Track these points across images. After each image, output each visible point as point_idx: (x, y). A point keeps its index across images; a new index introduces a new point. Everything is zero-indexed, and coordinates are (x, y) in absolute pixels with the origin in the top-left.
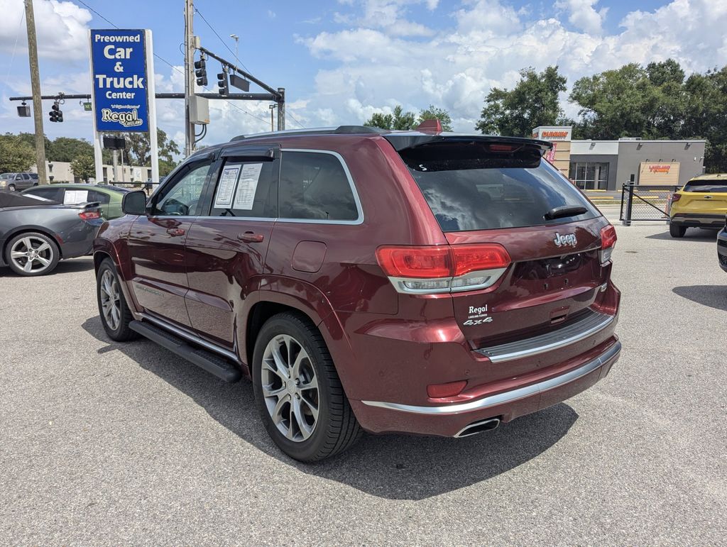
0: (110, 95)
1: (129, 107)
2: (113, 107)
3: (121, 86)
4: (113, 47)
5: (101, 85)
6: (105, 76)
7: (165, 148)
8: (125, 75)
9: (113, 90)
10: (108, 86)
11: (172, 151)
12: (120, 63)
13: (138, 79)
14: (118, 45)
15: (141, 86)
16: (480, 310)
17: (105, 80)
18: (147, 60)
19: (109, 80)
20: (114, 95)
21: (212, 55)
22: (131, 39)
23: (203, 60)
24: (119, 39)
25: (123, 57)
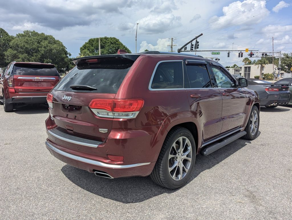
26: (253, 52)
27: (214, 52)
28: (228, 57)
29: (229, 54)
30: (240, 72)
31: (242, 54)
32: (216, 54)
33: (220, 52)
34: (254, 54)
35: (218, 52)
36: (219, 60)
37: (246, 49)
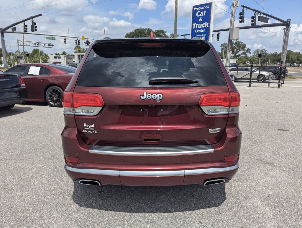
0: (197, 31)
1: (202, 35)
2: (197, 35)
3: (201, 27)
4: (199, 12)
5: (194, 28)
6: (195, 24)
7: (245, 51)
8: (202, 23)
9: (198, 29)
10: (196, 28)
11: (248, 52)
12: (201, 18)
13: (207, 23)
14: (201, 10)
15: (208, 26)
16: (90, 126)
17: (195, 25)
18: (211, 15)
19: (197, 25)
20: (198, 31)
21: (249, 8)
22: (206, 7)
23: (243, 11)
24: (202, 8)
25: (202, 15)
26: (89, 40)
27: (48, 36)
28: (65, 43)
29: (65, 40)
30: (74, 60)
31: (79, 41)
32: (51, 39)
33: (55, 37)
34: (90, 43)
35: (53, 37)
36: (53, 46)
37: (82, 37)
